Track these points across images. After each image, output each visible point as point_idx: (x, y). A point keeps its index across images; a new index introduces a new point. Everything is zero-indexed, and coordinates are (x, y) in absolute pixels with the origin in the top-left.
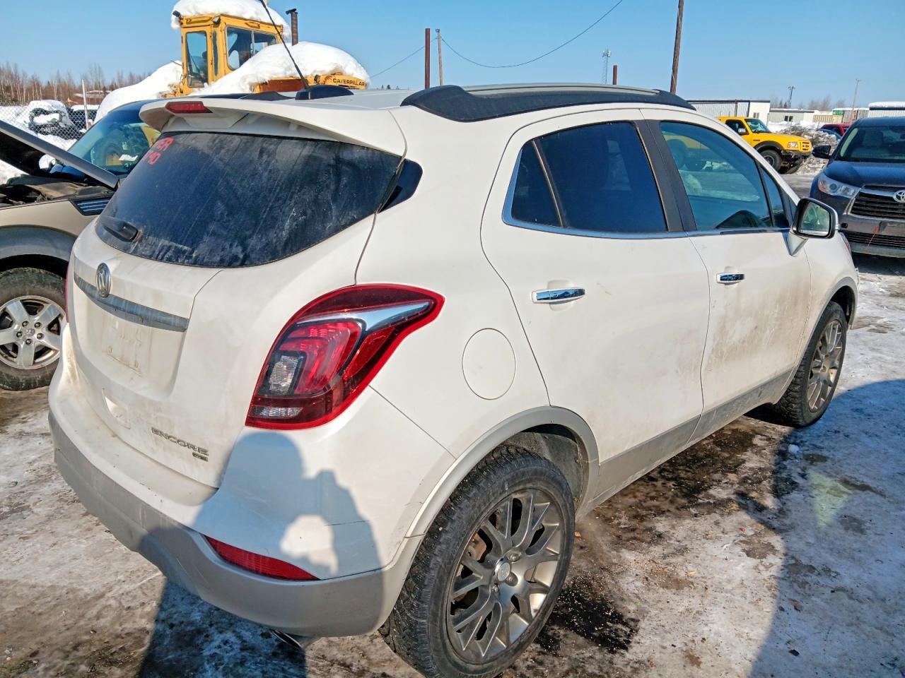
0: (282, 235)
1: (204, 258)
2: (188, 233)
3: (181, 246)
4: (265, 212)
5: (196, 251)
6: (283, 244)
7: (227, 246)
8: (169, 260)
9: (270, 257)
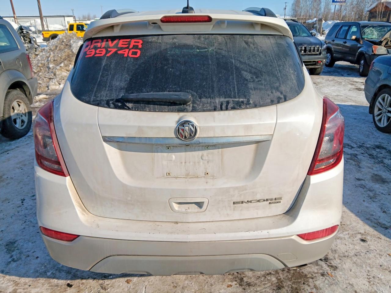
0: (294, 82)
1: (260, 102)
2: (236, 91)
3: (237, 99)
4: (278, 73)
5: (251, 100)
6: (297, 86)
7: (270, 93)
8: (233, 108)
9: (296, 94)
